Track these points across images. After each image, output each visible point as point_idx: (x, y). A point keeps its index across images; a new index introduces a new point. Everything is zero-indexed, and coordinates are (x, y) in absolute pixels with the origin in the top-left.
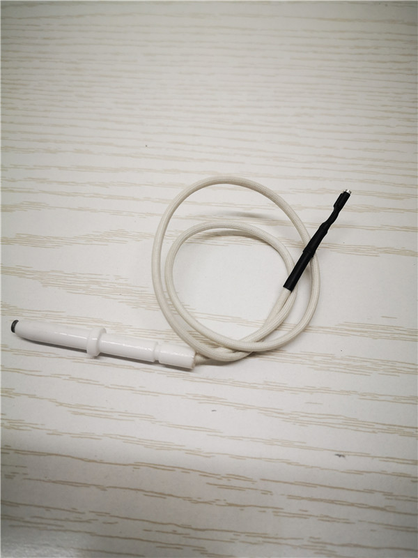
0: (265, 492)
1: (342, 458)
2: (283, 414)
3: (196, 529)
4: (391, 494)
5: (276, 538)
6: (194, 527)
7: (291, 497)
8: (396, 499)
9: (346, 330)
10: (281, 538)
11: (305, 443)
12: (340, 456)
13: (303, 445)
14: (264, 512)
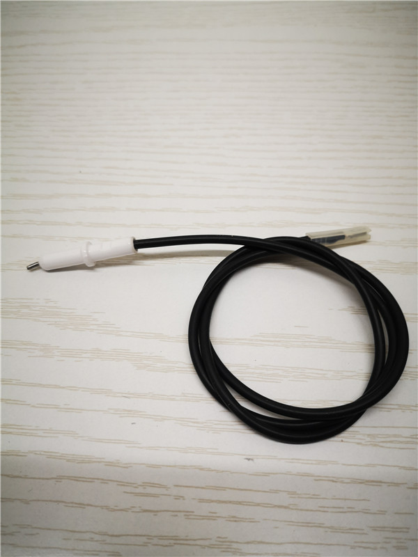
0: (178, 498)
1: (251, 461)
2: (197, 423)
3: (112, 536)
4: (294, 493)
5: (187, 540)
6: (110, 533)
7: (201, 501)
8: (299, 497)
9: (261, 341)
10: (190, 540)
11: (217, 449)
12: (249, 459)
13: (216, 451)
14: (176, 516)
